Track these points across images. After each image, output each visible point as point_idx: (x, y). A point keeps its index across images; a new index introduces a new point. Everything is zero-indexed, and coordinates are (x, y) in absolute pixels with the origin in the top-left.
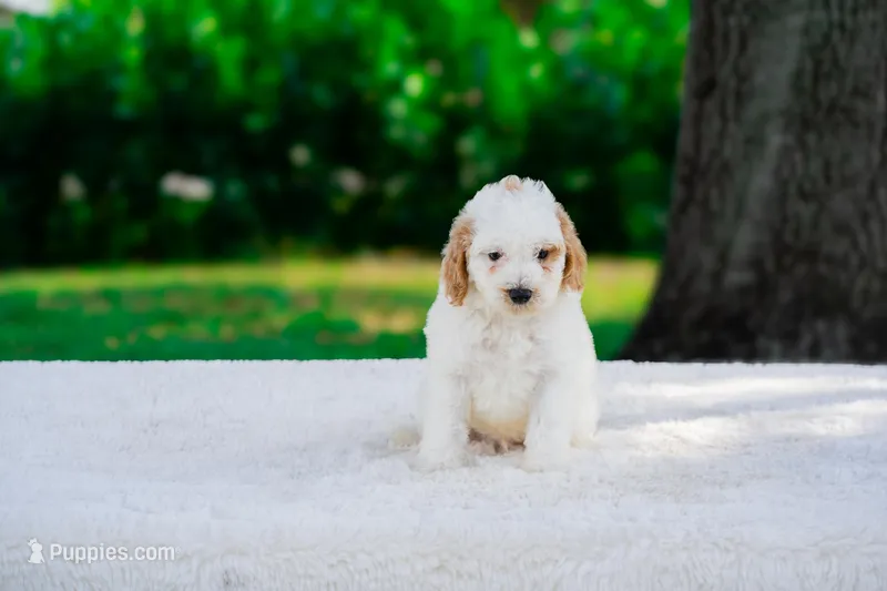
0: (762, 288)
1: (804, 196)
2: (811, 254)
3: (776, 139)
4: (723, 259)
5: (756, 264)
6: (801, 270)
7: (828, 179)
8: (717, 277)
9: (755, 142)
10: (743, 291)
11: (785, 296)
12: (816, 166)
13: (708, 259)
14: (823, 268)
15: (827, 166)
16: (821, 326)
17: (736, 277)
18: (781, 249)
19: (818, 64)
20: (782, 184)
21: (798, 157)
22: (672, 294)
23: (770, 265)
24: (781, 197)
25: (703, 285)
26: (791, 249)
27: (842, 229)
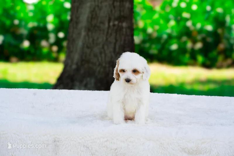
0: (78, 70)
1: (88, 47)
3: (83, 33)
4: (72, 62)
6: (86, 65)
7: (93, 43)
8: (71, 66)
9: (79, 34)
11: (82, 71)
12: (91, 40)
13: (70, 62)
14: (91, 65)
15: (93, 40)
16: (88, 79)
19: (92, 15)
20: (84, 44)
21: (87, 38)
24: (83, 48)
25: (69, 68)
26: (84, 60)
27: (95, 56)
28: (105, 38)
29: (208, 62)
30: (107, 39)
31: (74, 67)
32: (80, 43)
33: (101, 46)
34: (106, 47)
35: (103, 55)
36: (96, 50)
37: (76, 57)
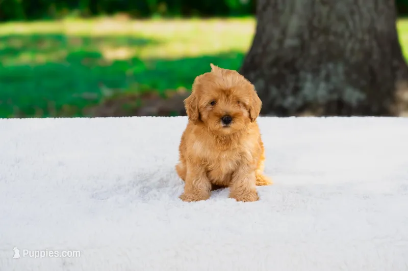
1: (323, 2)
2: (326, 31)
4: (284, 33)
5: (300, 36)
6: (321, 39)
8: (281, 42)
10: (294, 49)
11: (314, 52)
13: (276, 33)
14: (332, 38)
16: (331, 66)
17: (290, 42)
18: (312, 28)
22: (260, 50)
23: (306, 36)
25: (274, 46)
26: (317, 29)
27: (341, 18)
35: (357, 17)
36: (342, 7)
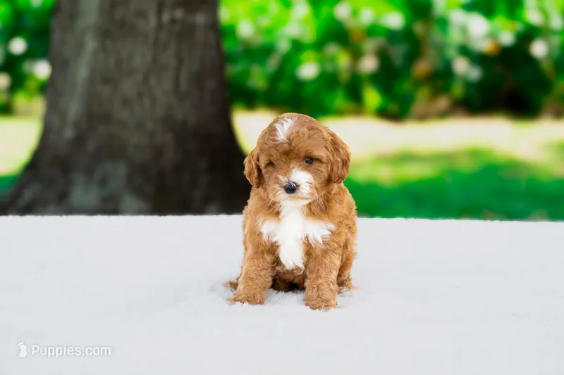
0: (79, 140)
3: (91, 44)
9: (80, 46)
12: (112, 61)
21: (101, 57)
24: (91, 82)
26: (95, 116)
27: (126, 102)
28: (149, 56)
29: (393, 107)
30: (155, 59)
31: (69, 133)
32: (82, 71)
33: (139, 77)
34: (153, 81)
35: (146, 102)
36: (128, 87)
37: (74, 107)
